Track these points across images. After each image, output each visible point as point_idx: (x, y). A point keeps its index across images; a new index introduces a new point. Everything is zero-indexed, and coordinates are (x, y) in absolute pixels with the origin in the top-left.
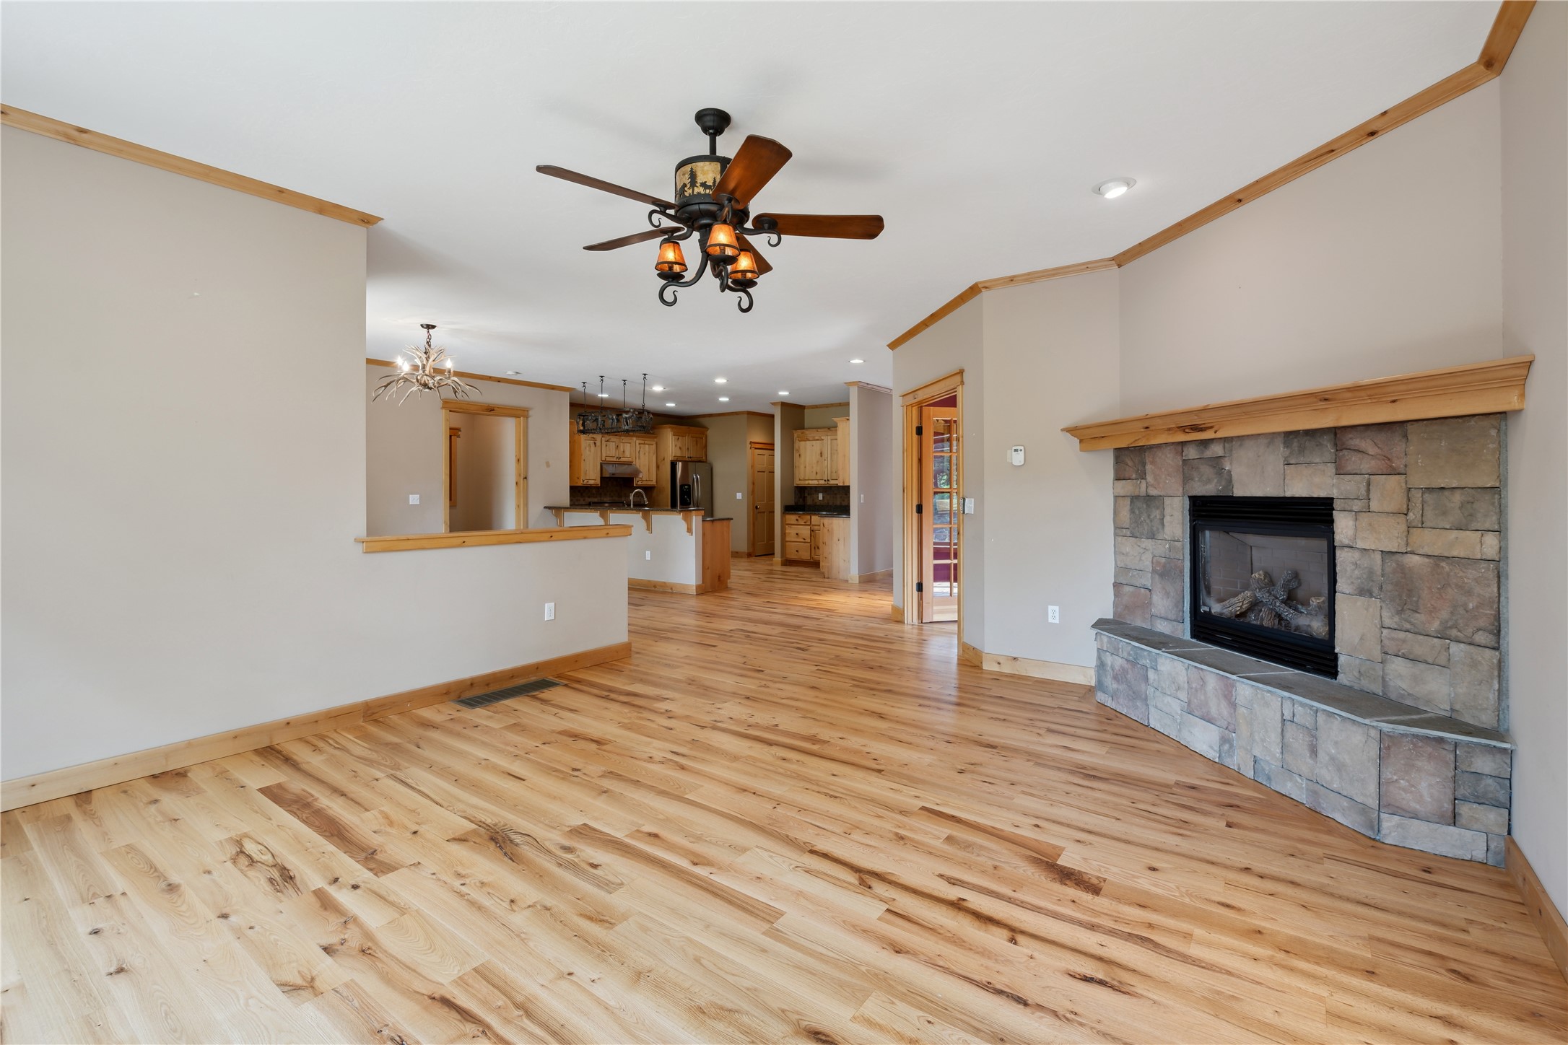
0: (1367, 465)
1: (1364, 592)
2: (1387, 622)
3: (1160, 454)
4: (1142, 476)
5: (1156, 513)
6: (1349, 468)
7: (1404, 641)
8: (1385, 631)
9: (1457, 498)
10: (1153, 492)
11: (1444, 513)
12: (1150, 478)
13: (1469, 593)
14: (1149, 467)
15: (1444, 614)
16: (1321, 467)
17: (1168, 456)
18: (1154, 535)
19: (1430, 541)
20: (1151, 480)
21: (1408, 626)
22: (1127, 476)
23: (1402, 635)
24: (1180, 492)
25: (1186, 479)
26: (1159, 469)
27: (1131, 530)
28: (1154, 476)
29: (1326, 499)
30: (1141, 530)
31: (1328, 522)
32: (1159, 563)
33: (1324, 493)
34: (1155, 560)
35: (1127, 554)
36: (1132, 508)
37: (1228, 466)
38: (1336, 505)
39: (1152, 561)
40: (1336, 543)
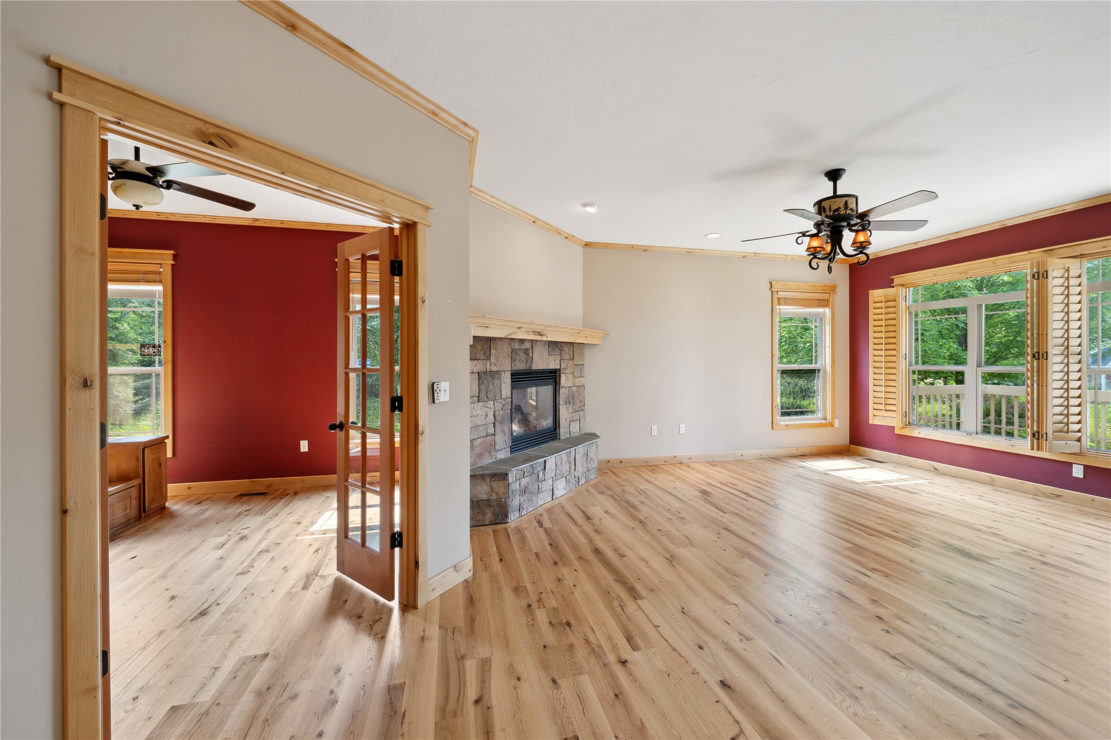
0: (567, 356)
2: (570, 411)
3: (500, 344)
4: (488, 357)
5: (497, 382)
6: (563, 357)
7: (573, 416)
9: (579, 368)
10: (493, 368)
11: (579, 372)
12: (492, 359)
13: (581, 395)
14: (493, 351)
16: (557, 356)
17: (505, 345)
18: (495, 397)
19: (577, 382)
20: (493, 361)
22: (478, 357)
23: (573, 414)
24: (509, 369)
25: (513, 360)
26: (499, 353)
27: (478, 397)
28: (496, 358)
29: (557, 369)
30: (489, 397)
31: (558, 378)
32: (499, 414)
33: (558, 367)
34: (497, 414)
35: (477, 416)
36: (481, 381)
37: (531, 355)
38: (562, 372)
39: (494, 415)
40: (559, 386)
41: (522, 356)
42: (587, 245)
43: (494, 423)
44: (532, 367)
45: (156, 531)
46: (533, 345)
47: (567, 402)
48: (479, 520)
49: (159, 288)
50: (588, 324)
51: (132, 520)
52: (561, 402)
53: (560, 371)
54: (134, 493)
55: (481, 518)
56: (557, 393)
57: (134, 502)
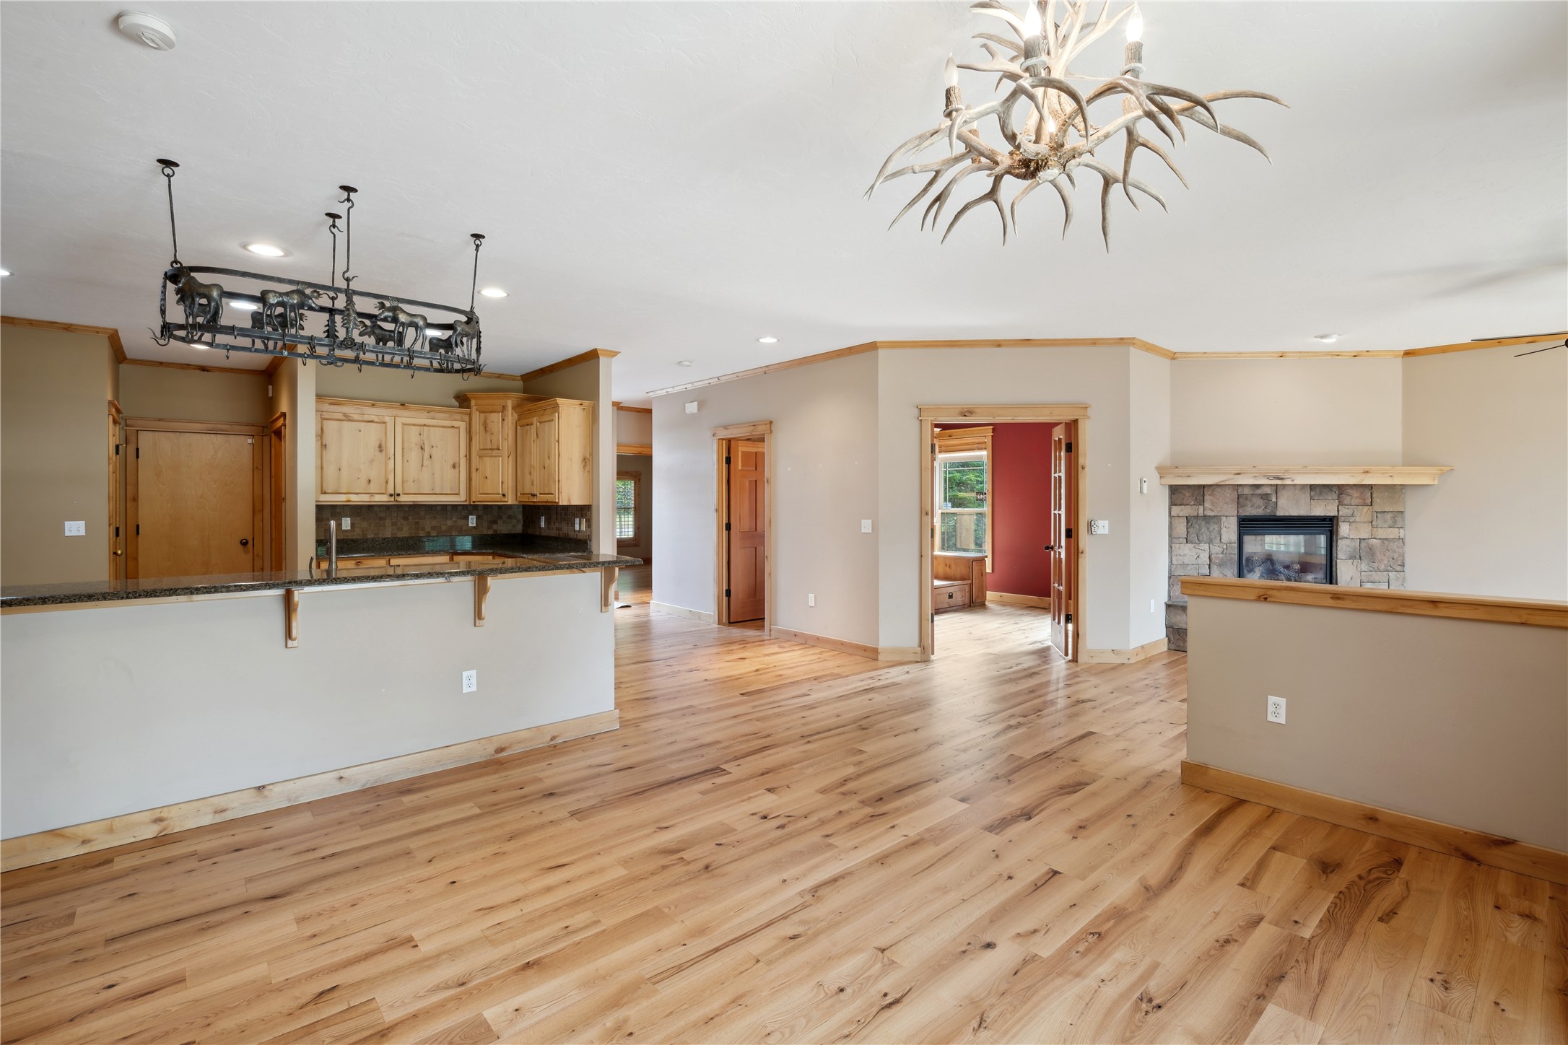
0: (1355, 501)
1: (1352, 557)
2: (1364, 569)
3: (1220, 491)
4: (1200, 503)
5: (1215, 526)
6: (1345, 502)
7: (1371, 575)
8: (1363, 573)
9: (1389, 516)
10: (1208, 513)
11: (1385, 521)
12: (1207, 504)
13: (1395, 552)
14: (1208, 498)
15: (1386, 562)
16: (1332, 501)
17: (1228, 492)
18: (1212, 540)
19: (1381, 533)
20: (1209, 506)
21: (1371, 569)
22: (1185, 503)
23: (1370, 573)
24: (1235, 514)
25: (1240, 506)
26: (1218, 499)
27: (1187, 538)
28: (1213, 504)
29: (1334, 516)
30: (1200, 539)
31: (1335, 527)
32: (1217, 558)
33: (1334, 513)
34: (1213, 556)
35: (1185, 555)
36: (1189, 524)
37: (1274, 500)
38: (1340, 520)
39: (1209, 557)
40: (1337, 536)
41: (1259, 502)
42: (1408, 353)
43: (1209, 565)
44: (1275, 513)
45: (976, 612)
46: (1278, 489)
47: (1355, 556)
48: (1179, 646)
49: (984, 453)
50: (1410, 460)
51: (966, 606)
52: (1341, 555)
53: (1338, 519)
54: (967, 588)
55: (1181, 645)
56: (1334, 544)
57: (967, 594)
